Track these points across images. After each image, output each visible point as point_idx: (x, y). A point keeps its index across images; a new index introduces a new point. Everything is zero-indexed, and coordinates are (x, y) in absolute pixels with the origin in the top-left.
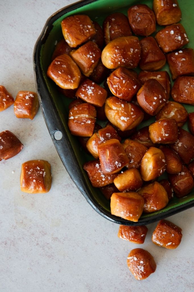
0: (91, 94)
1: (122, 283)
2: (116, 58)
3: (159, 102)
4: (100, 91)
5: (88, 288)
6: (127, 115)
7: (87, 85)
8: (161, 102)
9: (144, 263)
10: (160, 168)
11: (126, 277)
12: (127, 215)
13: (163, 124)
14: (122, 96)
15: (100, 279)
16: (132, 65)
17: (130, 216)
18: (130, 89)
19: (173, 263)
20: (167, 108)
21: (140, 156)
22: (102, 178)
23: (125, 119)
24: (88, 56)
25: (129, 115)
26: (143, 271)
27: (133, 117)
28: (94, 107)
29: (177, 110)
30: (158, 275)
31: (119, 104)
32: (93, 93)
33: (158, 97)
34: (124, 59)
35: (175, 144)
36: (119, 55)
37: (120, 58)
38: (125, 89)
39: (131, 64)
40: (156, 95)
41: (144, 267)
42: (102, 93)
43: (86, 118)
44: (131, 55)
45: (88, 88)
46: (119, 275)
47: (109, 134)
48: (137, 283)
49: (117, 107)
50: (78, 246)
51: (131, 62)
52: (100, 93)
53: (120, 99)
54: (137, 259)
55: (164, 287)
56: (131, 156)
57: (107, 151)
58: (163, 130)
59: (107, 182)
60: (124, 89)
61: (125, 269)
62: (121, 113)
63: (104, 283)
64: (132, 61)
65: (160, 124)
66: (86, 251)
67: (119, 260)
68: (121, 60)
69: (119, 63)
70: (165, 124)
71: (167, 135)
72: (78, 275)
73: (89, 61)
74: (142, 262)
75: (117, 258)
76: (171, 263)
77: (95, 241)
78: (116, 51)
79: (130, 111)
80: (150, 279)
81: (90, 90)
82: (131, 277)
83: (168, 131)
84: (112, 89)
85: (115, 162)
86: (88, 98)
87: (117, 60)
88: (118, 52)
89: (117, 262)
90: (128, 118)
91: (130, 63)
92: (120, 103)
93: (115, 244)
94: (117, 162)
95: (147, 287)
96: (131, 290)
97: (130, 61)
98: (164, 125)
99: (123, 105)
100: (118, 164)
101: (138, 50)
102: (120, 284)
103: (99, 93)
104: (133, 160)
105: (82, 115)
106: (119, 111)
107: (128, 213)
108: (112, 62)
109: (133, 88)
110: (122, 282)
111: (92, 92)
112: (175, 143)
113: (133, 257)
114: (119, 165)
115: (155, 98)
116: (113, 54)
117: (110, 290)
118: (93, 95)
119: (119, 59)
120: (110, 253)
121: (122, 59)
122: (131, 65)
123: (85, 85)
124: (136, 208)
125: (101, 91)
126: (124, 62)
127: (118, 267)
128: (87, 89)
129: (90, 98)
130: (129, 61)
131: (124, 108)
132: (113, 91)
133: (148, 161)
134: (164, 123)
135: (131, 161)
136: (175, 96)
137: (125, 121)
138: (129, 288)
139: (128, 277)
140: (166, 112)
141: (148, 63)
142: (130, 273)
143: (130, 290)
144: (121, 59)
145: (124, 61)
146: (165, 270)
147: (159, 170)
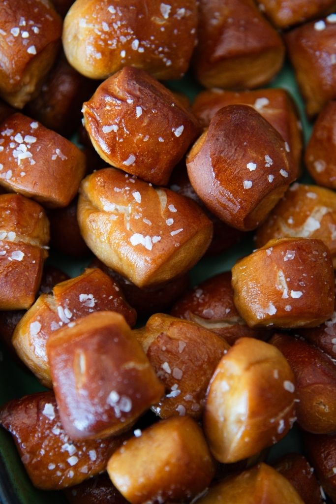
0: (26, 161)
2: (110, 35)
3: (266, 180)
4: (58, 151)
6: (152, 228)
7: (12, 131)
8: (271, 178)
10: (275, 415)
13: (282, 257)
14: (135, 162)
16: (169, 63)
18: (161, 140)
20: (294, 206)
21: (202, 372)
22: (66, 454)
23: (147, 242)
24: (16, 31)
25: (159, 227)
27: (173, 234)
28: (38, 208)
29: (329, 214)
31: (126, 191)
32: (34, 158)
33: (261, 164)
34: (140, 40)
35: (326, 329)
36: (122, 26)
37: (126, 35)
38: (144, 137)
39: (165, 60)
40: (254, 155)
42: (64, 158)
43: (9, 243)
44: (163, 26)
45: (15, 142)
47: (91, 296)
49: (117, 203)
51: (162, 52)
52: (58, 157)
53: (127, 176)
56: (169, 371)
57: (79, 356)
58: (283, 278)
59: (84, 469)
60: (141, 140)
62: (133, 221)
64: (166, 50)
65: (270, 257)
68: (130, 42)
69: (123, 54)
70: (290, 256)
71: (296, 295)
73: (20, 50)
78: (111, 9)
79: (162, 213)
81: (23, 147)
83: (300, 281)
84: (97, 141)
85: (107, 394)
86: (16, 175)
87: (113, 44)
88: (116, 14)
90: (156, 239)
91: (162, 56)
92: (127, 188)
94: (114, 397)
97: (161, 49)
98: (285, 259)
99: (137, 196)
100: (118, 402)
101: (189, 13)
103: (54, 158)
104: (176, 386)
106: (126, 215)
108: (98, 49)
109: (173, 134)
111: (29, 155)
112: (324, 326)
114: (125, 405)
115: (251, 167)
116: (101, 23)
118: (33, 162)
119: (123, 39)
121: (132, 39)
122: (165, 64)
123: (8, 132)
125: (62, 151)
126: (141, 50)
128: (12, 146)
129: (23, 174)
130: (157, 47)
131: (141, 205)
132: (102, 147)
133: (233, 390)
134: (285, 252)
135: (168, 391)
136: (319, 167)
137: (146, 250)
140: (290, 221)
141: (223, 59)
144: (129, 38)
145: (140, 45)
147: (272, 420)
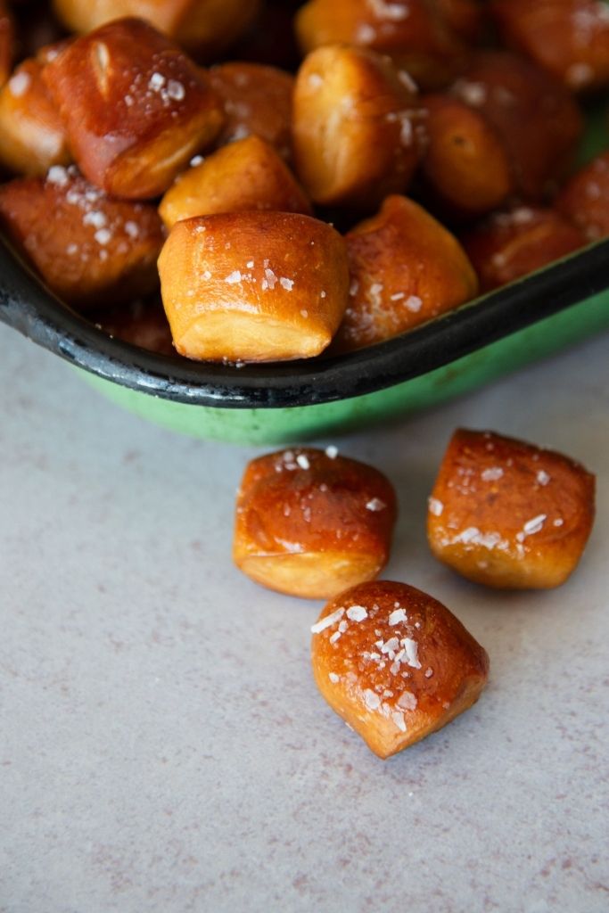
1: (307, 808)
5: (108, 870)
9: (411, 623)
11: (324, 775)
12: (265, 286)
15: (170, 813)
17: (277, 284)
19: (580, 669)
22: (92, 229)
26: (414, 663)
30: (509, 740)
41: (414, 638)
46: (279, 774)
48: (395, 797)
50: (16, 674)
54: (368, 611)
55: (562, 792)
59: (122, 249)
61: (309, 741)
63: (196, 826)
66: (65, 689)
67: (264, 703)
72: (36, 814)
74: (398, 616)
75: (254, 696)
76: (565, 674)
77: (110, 635)
80: (469, 766)
82: (355, 775)
85: (147, 77)
89: (255, 716)
93: (228, 632)
94: (157, 80)
95: (458, 809)
96: (367, 839)
100: (165, 86)
102: (295, 814)
107: (269, 272)
110: (304, 804)
113: (342, 610)
114: (176, 91)
117: (243, 855)
120: (209, 679)
124: (309, 247)
127: (267, 735)
138: (354, 829)
139: (337, 776)
142: (341, 756)
143: (359, 835)
146: (543, 709)
147: (391, 117)
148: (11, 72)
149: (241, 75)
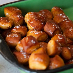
23: (37, 33)
24: (17, 16)
44: (40, 16)
45: (17, 27)
52: (23, 28)
60: (36, 24)
71: (61, 39)
88: (33, 13)
90: (39, 33)
94: (32, 41)
99: (36, 30)
101: (44, 16)
105: (13, 35)
106: (34, 32)
108: (30, 17)
109: (41, 24)
116: (30, 14)
118: (20, 28)
119: (34, 16)
130: (39, 19)
134: (59, 34)
147: (57, 47)
148: (19, 41)
149: (43, 43)
